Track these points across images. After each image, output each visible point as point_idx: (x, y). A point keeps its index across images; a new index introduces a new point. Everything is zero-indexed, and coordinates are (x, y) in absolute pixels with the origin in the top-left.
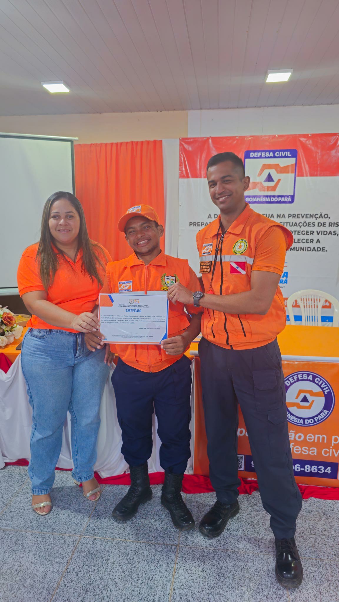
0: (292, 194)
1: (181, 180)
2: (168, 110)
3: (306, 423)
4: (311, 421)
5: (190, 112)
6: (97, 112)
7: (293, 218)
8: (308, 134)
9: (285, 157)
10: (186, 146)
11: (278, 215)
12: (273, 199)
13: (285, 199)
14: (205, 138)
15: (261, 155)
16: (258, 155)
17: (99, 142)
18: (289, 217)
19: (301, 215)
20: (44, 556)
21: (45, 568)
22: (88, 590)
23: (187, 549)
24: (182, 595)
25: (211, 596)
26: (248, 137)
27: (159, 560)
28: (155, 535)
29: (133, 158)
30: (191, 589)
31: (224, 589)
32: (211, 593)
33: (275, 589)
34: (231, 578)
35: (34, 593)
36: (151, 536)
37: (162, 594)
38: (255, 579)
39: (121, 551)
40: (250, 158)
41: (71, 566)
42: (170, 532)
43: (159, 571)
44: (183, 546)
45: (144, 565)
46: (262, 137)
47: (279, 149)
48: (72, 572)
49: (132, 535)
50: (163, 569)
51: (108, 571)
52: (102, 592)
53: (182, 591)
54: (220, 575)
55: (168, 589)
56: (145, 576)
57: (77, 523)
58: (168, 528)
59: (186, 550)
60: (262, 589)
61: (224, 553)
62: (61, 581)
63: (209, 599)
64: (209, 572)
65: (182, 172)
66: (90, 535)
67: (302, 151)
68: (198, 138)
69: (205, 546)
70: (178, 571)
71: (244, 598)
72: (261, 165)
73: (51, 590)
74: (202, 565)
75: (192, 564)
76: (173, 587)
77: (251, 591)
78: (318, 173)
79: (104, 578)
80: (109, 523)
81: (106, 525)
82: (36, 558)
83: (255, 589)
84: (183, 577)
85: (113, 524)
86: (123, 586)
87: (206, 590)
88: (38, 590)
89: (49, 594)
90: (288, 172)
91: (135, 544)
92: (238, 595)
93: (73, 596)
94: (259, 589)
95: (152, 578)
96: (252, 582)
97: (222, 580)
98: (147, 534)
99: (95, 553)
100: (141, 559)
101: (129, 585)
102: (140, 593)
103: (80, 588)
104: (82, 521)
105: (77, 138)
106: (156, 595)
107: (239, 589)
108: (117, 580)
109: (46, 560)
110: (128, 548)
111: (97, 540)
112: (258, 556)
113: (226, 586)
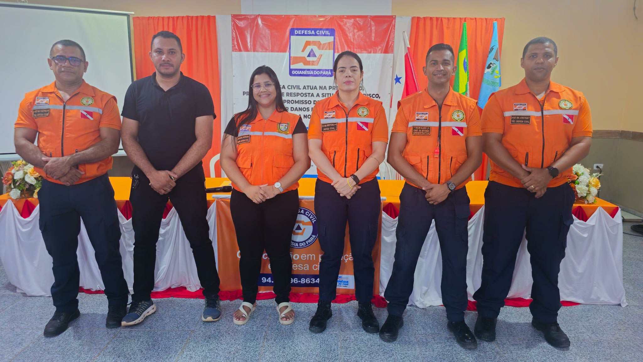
0: (332, 68)
1: (234, 53)
3: (300, 246)
4: (304, 244)
7: (333, 90)
8: (343, 16)
9: (325, 35)
10: (237, 22)
11: (320, 86)
12: (315, 73)
13: (327, 73)
14: (254, 15)
16: (301, 33)
17: (156, 16)
18: (330, 89)
26: (293, 16)
28: (177, 326)
29: (189, 31)
30: (195, 351)
31: (219, 350)
32: (209, 352)
34: (226, 344)
36: (174, 327)
37: (174, 354)
39: (150, 336)
40: (293, 34)
41: (110, 345)
42: (189, 324)
43: (175, 344)
45: (165, 342)
46: (305, 17)
47: (319, 28)
48: (110, 348)
49: (160, 327)
50: (178, 343)
51: (137, 346)
53: (188, 352)
54: (219, 343)
56: (164, 347)
59: (198, 332)
61: (226, 332)
62: (101, 353)
63: (206, 355)
64: (212, 342)
65: (235, 46)
67: (340, 30)
68: (248, 15)
70: (189, 343)
72: (305, 41)
73: (93, 357)
74: (208, 339)
75: (200, 339)
76: (183, 351)
90: (328, 49)
100: (163, 339)
101: (151, 351)
102: (158, 355)
103: (114, 356)
105: (133, 13)
106: (169, 355)
108: (143, 350)
109: (91, 343)
110: (155, 334)
111: (132, 331)
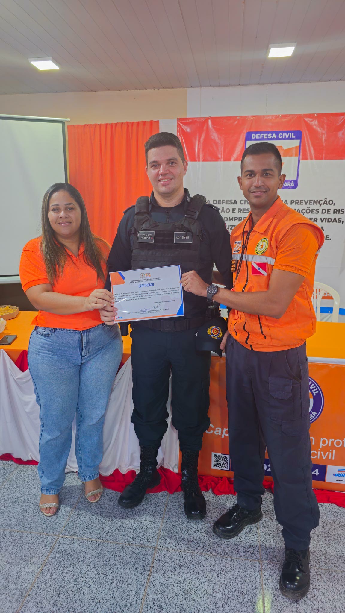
0: (296, 179)
2: (166, 88)
5: (190, 90)
6: (92, 91)
7: (296, 204)
9: (289, 139)
10: (184, 127)
13: (288, 184)
14: (204, 118)
15: (264, 136)
16: (260, 137)
17: (93, 123)
18: (292, 203)
19: (305, 201)
20: (20, 556)
21: (20, 568)
22: (61, 592)
23: (165, 551)
24: (155, 600)
25: (184, 602)
26: (250, 117)
27: (135, 562)
28: (133, 536)
29: (128, 140)
30: (165, 594)
31: (198, 595)
32: (185, 599)
33: (250, 596)
34: (206, 584)
35: (6, 595)
36: (129, 537)
37: (135, 599)
38: (231, 585)
39: (98, 552)
40: (250, 139)
41: (46, 566)
42: (149, 533)
43: (134, 575)
44: (161, 548)
45: (120, 568)
46: (264, 117)
47: (282, 130)
48: (46, 573)
49: (111, 535)
50: (139, 572)
51: (83, 573)
52: (74, 595)
53: (155, 595)
54: (196, 580)
55: (141, 594)
56: (120, 579)
57: (56, 522)
58: (148, 529)
59: (163, 553)
60: (237, 596)
61: (202, 557)
62: (34, 582)
63: (182, 606)
64: (185, 576)
66: (69, 534)
67: (307, 132)
68: (197, 118)
69: (184, 548)
70: (153, 575)
71: (217, 605)
73: (24, 592)
74: (179, 569)
75: (168, 568)
76: (147, 591)
77: (225, 597)
78: (324, 156)
79: (79, 580)
80: (89, 522)
81: (85, 524)
82: (12, 558)
83: (230, 596)
84: (157, 582)
85: (92, 524)
86: (97, 589)
87: (180, 595)
88: (11, 591)
89: (22, 596)
90: (292, 156)
91: (112, 545)
92: (211, 602)
93: (45, 598)
94: (234, 596)
95: (127, 581)
96: (227, 588)
97: (197, 585)
98: (126, 535)
99: (72, 553)
100: (117, 562)
101: (102, 588)
102: (113, 597)
103: (53, 590)
104: (61, 520)
105: (69, 119)
106: (129, 599)
107: (214, 595)
108: (91, 583)
109: (22, 560)
110: (105, 549)
111: (74, 540)
112: (236, 560)
113: (200, 592)
